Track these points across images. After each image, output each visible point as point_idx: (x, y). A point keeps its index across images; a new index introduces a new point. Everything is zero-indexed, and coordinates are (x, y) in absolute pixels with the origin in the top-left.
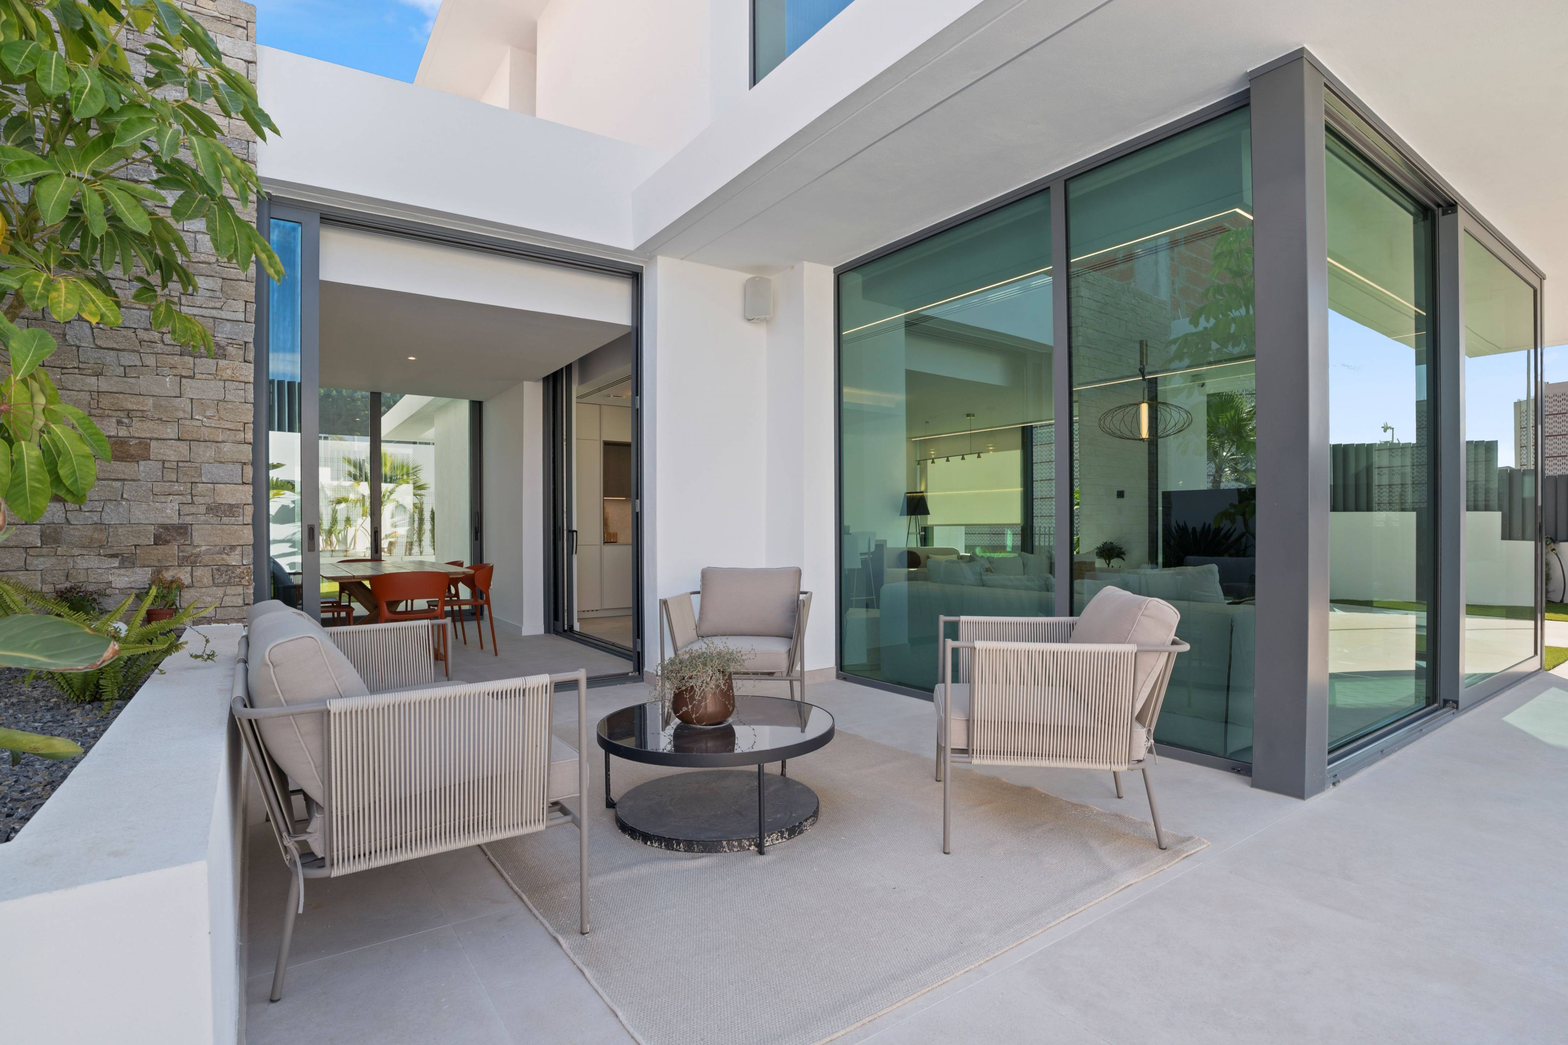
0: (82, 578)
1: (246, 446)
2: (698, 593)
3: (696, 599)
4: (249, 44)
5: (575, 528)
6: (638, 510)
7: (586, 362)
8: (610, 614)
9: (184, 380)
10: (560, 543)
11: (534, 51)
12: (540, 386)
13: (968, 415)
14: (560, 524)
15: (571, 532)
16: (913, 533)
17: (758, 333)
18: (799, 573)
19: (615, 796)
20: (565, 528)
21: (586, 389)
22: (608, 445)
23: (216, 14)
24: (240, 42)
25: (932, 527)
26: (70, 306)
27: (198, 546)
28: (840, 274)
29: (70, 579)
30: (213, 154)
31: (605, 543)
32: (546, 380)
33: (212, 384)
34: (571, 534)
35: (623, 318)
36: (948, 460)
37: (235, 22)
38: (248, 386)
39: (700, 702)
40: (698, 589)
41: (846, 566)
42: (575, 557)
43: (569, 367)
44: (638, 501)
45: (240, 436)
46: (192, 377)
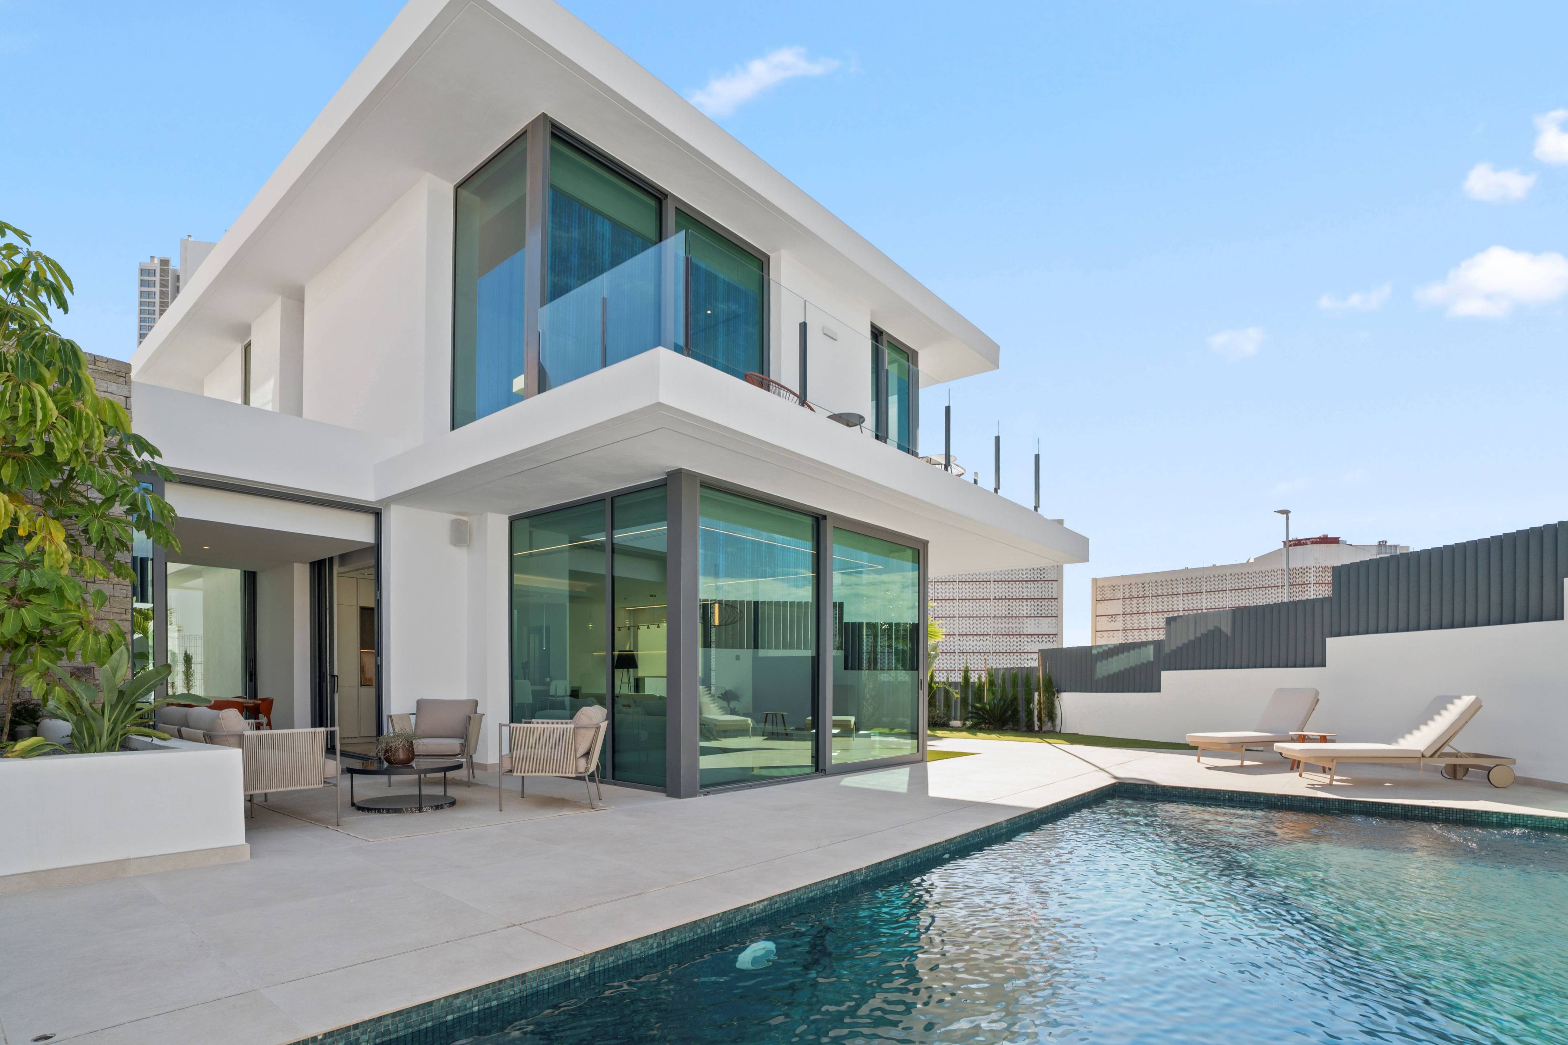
0: (27, 697)
1: (127, 622)
2: (414, 714)
3: (413, 718)
4: (127, 387)
5: (336, 673)
6: (379, 663)
7: (344, 558)
8: (365, 740)
9: (89, 584)
10: (324, 684)
11: (303, 302)
12: (308, 566)
13: (651, 596)
14: (324, 670)
15: (333, 676)
16: (625, 683)
17: (461, 555)
18: (476, 703)
19: (355, 801)
20: (328, 673)
21: (343, 569)
22: (363, 609)
23: (107, 370)
24: (122, 386)
25: (643, 678)
26: (91, 572)
27: (98, 680)
28: (513, 521)
29: (20, 697)
30: (159, 505)
31: (361, 685)
32: (312, 564)
33: (106, 586)
34: (333, 678)
35: (369, 539)
36: (648, 628)
37: (118, 374)
38: (127, 588)
39: (395, 752)
40: (415, 712)
41: (517, 701)
42: (336, 696)
43: (331, 559)
44: (379, 658)
45: (124, 617)
46: (94, 582)
